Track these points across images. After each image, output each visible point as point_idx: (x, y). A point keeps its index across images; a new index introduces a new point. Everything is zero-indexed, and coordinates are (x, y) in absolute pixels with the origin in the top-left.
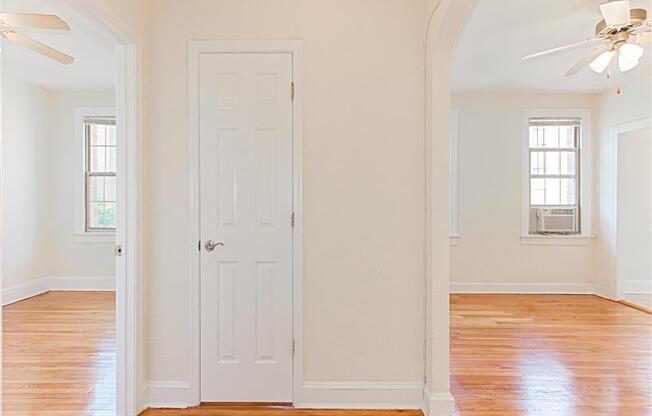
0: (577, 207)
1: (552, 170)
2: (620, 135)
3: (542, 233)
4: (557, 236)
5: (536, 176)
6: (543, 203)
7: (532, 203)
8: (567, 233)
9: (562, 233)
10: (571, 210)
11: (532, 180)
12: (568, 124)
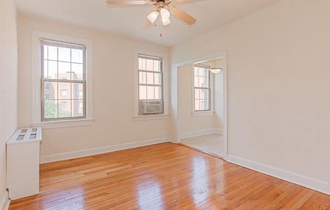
0: (162, 101)
1: (150, 82)
2: (178, 67)
3: (145, 114)
4: (152, 115)
5: (142, 85)
6: (146, 99)
7: (140, 99)
8: (157, 114)
9: (155, 114)
10: (159, 102)
11: (140, 86)
12: (157, 59)
